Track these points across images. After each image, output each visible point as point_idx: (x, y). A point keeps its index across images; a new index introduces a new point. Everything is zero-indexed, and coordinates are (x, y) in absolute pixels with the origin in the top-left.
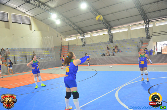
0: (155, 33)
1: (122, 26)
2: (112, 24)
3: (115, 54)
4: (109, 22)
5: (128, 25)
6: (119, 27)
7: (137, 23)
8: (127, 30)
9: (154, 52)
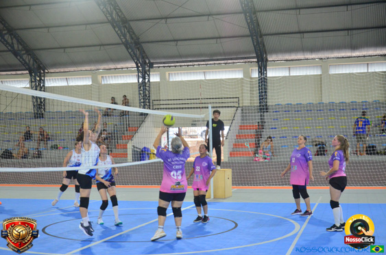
0: (165, 102)
1: (75, 69)
2: (45, 57)
3: (44, 153)
4: (37, 52)
5: (93, 67)
6: (66, 70)
7: (119, 66)
8: (90, 83)
9: (152, 155)
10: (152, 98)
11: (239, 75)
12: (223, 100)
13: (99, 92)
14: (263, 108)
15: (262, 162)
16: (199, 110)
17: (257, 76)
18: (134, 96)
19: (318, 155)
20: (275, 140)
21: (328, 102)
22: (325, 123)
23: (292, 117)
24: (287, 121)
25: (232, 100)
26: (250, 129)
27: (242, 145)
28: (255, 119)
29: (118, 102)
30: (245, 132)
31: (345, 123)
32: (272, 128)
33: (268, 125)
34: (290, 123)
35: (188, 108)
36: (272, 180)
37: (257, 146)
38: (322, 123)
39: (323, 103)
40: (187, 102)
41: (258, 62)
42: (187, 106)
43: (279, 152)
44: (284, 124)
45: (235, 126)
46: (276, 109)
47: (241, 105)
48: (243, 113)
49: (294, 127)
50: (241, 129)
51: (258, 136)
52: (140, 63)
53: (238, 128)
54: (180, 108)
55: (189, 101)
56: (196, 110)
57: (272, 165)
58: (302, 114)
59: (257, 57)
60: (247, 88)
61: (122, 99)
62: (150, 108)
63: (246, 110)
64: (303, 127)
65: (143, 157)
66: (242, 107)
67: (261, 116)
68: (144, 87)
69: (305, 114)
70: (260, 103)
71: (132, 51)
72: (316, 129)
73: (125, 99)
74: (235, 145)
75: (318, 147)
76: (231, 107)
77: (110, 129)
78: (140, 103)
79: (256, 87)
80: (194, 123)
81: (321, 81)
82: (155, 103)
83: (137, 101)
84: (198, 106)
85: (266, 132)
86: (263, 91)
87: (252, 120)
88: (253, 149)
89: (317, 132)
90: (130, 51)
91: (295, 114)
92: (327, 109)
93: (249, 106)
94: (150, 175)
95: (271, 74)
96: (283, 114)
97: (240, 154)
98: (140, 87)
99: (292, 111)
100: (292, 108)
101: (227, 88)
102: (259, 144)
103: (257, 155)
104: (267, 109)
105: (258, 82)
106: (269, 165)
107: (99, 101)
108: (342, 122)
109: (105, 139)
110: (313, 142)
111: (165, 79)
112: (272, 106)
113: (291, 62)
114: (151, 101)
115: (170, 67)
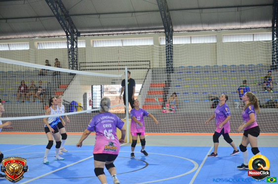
0: (89, 65)
1: (16, 36)
5: (30, 35)
6: (8, 37)
7: (52, 34)
8: (28, 48)
9: (79, 108)
10: (79, 61)
11: (150, 43)
12: (137, 63)
13: (35, 56)
14: (170, 69)
15: (169, 114)
16: (117, 71)
17: (165, 44)
18: (64, 59)
19: (213, 108)
20: (179, 96)
21: (221, 65)
22: (219, 82)
23: (193, 77)
24: (188, 80)
25: (144, 63)
26: (159, 87)
27: (152, 100)
28: (163, 79)
29: (51, 64)
30: (154, 89)
31: (235, 82)
32: (177, 86)
33: (174, 84)
34: (191, 82)
35: (109, 69)
36: (176, 128)
37: (165, 100)
38: (217, 82)
39: (217, 66)
40: (107, 64)
41: (165, 32)
42: (108, 67)
43: (182, 105)
44: (186, 83)
45: (147, 84)
46: (180, 70)
47: (151, 67)
48: (153, 73)
49: (194, 85)
50: (152, 87)
51: (166, 92)
52: (69, 32)
53: (149, 86)
54: (102, 69)
55: (109, 64)
56: (115, 71)
57: (177, 116)
58: (200, 74)
59: (165, 28)
60: (157, 53)
61: (55, 61)
62: (77, 69)
63: (155, 71)
64: (202, 85)
65: (72, 109)
66: (153, 69)
67: (168, 76)
68: (73, 52)
69: (203, 74)
70: (167, 65)
71: (63, 22)
72: (212, 87)
73: (57, 62)
74: (147, 99)
75: (214, 101)
76: (143, 68)
77: (44, 86)
78: (69, 65)
79: (164, 53)
80: (113, 82)
81: (216, 48)
82: (82, 65)
83: (67, 63)
84: (117, 67)
85: (172, 89)
86: (170, 55)
87: (161, 79)
88: (162, 103)
89: (212, 89)
90: (61, 22)
91: (195, 75)
92: (220, 71)
93: (157, 68)
94: (78, 123)
95: (176, 41)
96: (185, 75)
97: (151, 107)
98: (69, 52)
99: (193, 72)
100: (192, 69)
101: (140, 53)
102: (166, 99)
103: (164, 108)
104: (172, 70)
105: (165, 49)
106: (174, 116)
107: (36, 63)
108: (232, 81)
109: (40, 95)
110: (209, 97)
111: (90, 45)
112: (177, 68)
113: (192, 32)
114: (78, 64)
115: (94, 35)
